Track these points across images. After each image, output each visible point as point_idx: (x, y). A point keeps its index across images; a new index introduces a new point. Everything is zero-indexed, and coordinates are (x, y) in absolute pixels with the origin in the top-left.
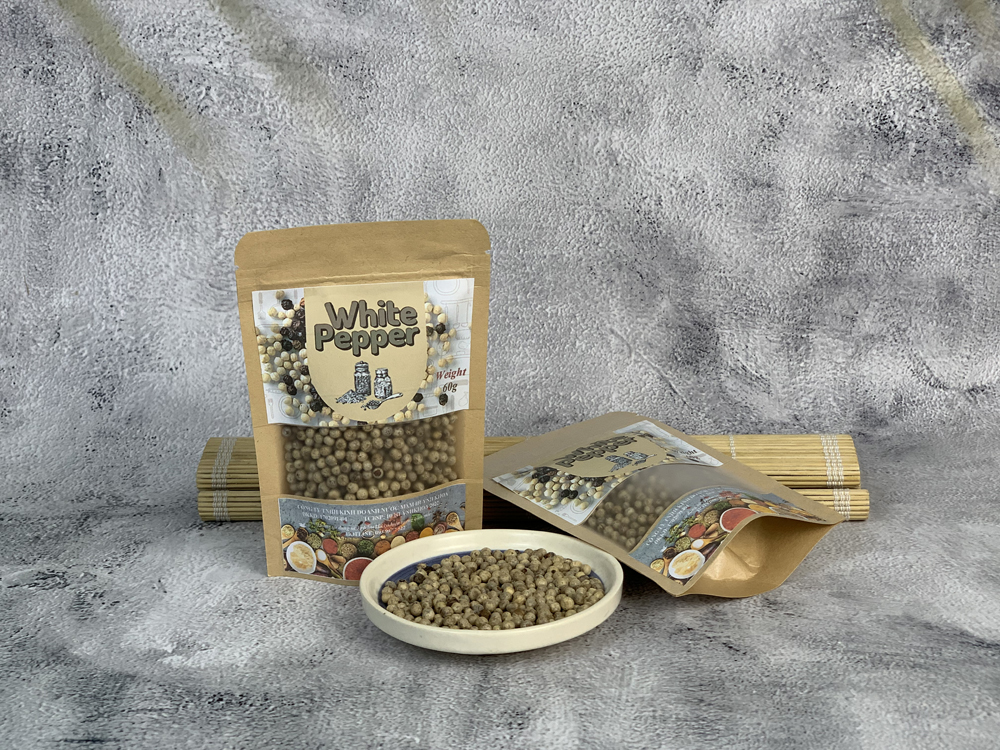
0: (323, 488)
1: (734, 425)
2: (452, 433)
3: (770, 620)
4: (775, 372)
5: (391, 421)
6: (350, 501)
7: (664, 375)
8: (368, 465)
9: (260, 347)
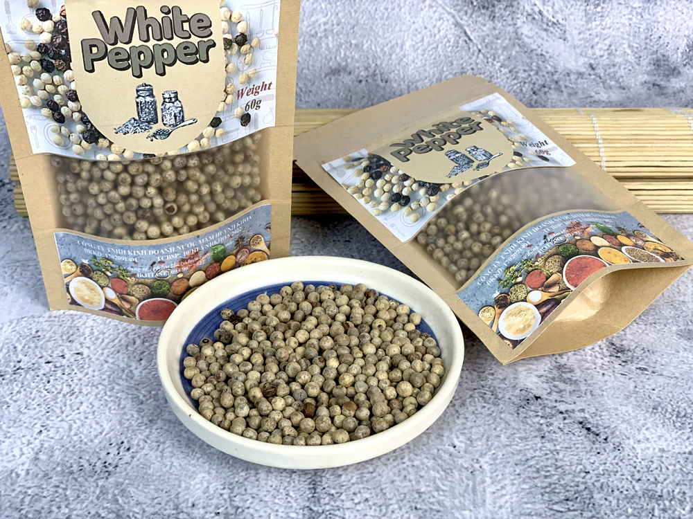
0: (106, 226)
1: (530, 75)
2: (255, 152)
3: (622, 379)
4: (572, 17)
5: (184, 152)
6: (139, 242)
7: (459, 20)
8: (158, 201)
9: (14, 68)
